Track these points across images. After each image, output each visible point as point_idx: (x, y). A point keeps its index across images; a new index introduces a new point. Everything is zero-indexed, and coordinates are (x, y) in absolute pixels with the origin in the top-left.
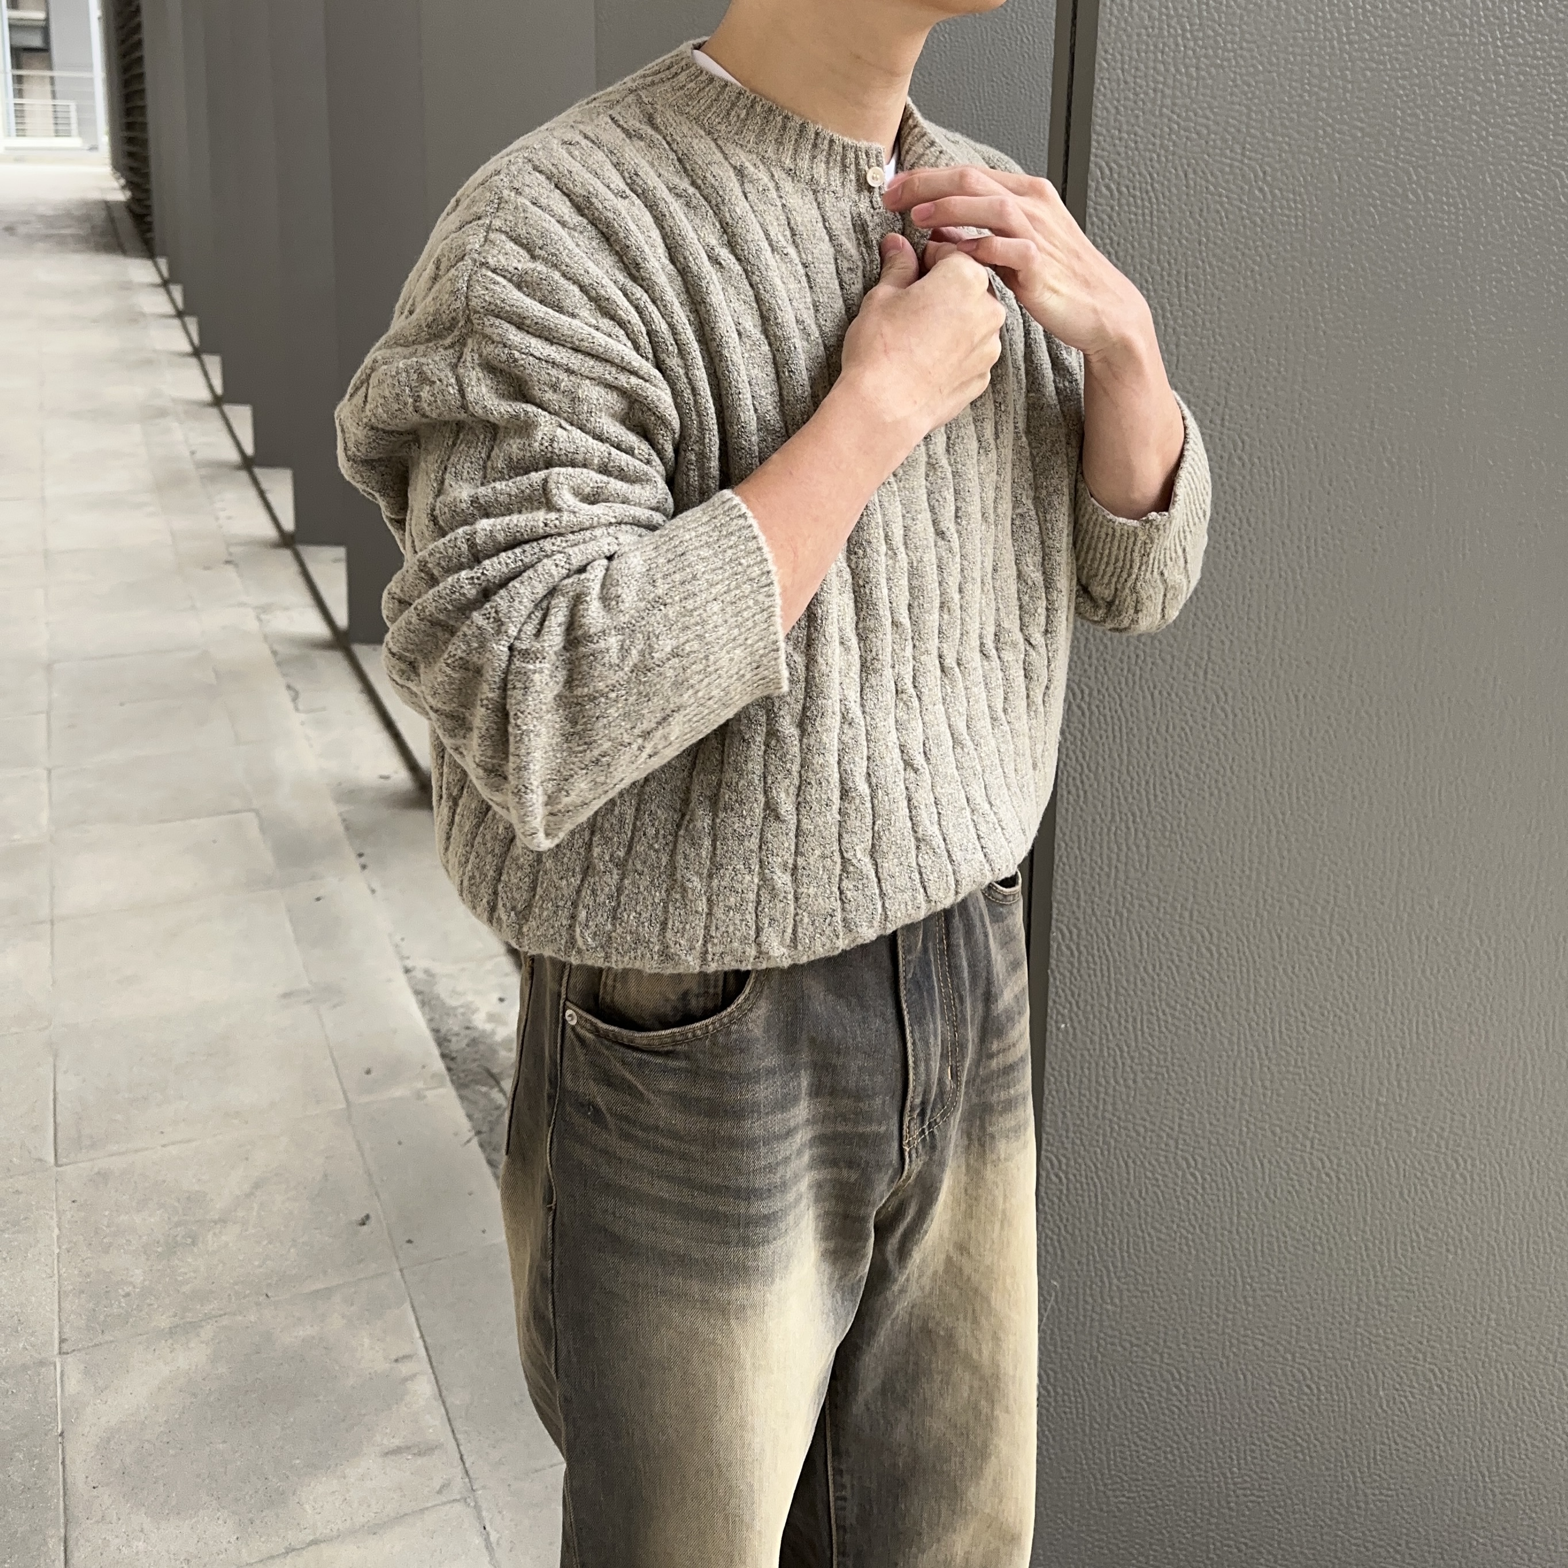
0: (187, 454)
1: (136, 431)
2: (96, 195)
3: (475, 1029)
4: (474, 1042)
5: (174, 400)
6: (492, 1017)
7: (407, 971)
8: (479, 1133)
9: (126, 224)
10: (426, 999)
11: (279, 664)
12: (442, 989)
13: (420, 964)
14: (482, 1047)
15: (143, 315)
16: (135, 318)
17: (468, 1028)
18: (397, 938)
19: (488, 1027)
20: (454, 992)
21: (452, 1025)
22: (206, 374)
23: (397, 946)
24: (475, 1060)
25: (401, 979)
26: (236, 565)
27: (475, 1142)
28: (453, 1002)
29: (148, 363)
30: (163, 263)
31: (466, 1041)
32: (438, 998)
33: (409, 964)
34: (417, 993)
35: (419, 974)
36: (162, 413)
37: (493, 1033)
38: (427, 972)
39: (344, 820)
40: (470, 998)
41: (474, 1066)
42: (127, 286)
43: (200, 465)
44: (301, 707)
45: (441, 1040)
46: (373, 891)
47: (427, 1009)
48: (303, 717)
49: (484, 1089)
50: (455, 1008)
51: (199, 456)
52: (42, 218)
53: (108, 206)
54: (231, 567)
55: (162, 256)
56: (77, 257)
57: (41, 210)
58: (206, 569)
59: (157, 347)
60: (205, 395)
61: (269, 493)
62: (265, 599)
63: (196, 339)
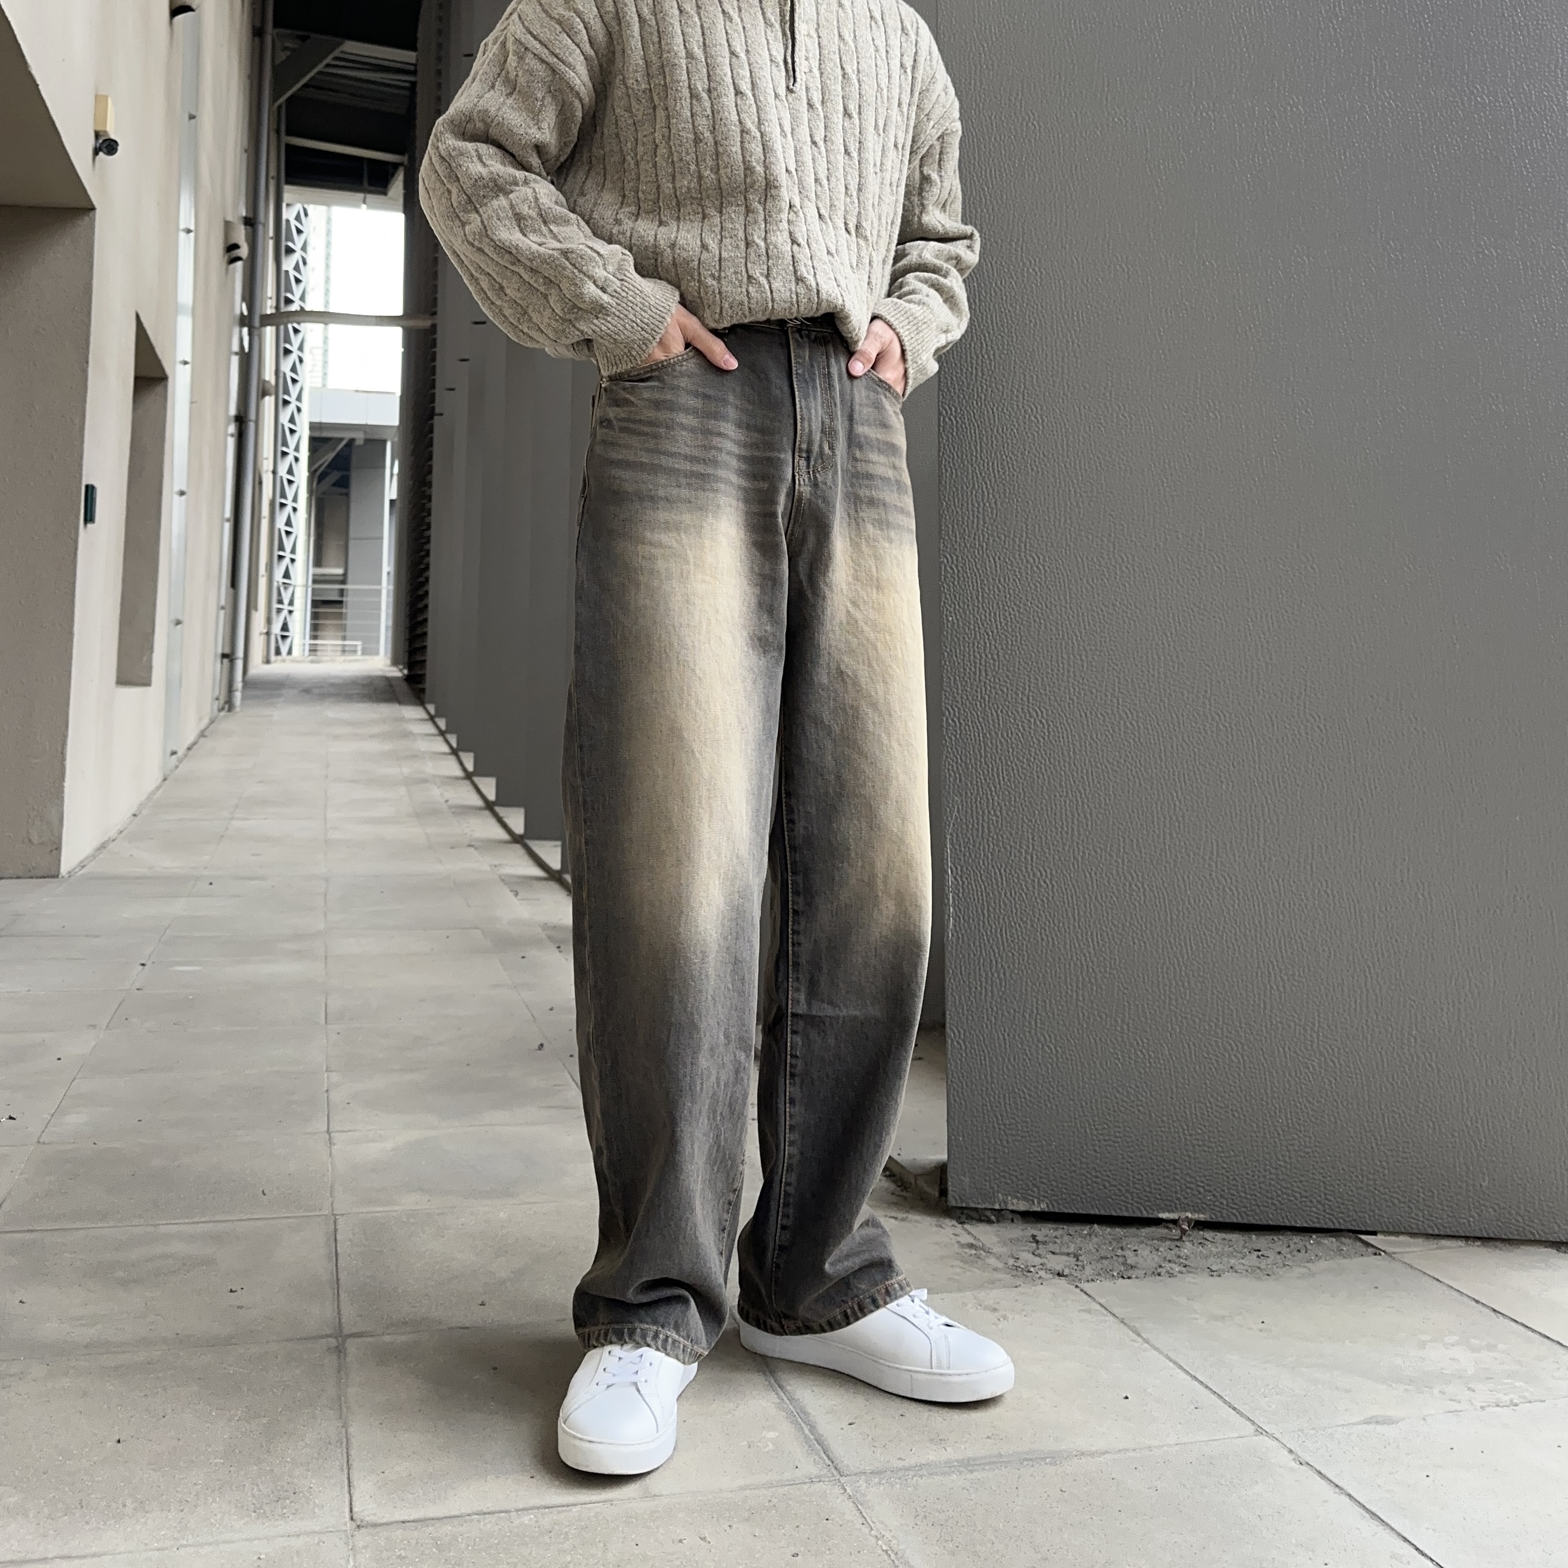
0: (442, 801)
1: (402, 790)
2: (380, 673)
5: (435, 776)
9: (405, 686)
15: (413, 734)
16: (407, 735)
22: (461, 764)
26: (476, 848)
29: (414, 756)
30: (431, 708)
36: (424, 781)
42: (402, 719)
43: (450, 807)
51: (449, 803)
52: (332, 685)
53: (388, 680)
54: (472, 850)
55: (430, 702)
56: (361, 705)
57: (332, 681)
58: (452, 848)
59: (423, 749)
60: (459, 773)
61: (505, 820)
62: (496, 862)
63: (455, 745)
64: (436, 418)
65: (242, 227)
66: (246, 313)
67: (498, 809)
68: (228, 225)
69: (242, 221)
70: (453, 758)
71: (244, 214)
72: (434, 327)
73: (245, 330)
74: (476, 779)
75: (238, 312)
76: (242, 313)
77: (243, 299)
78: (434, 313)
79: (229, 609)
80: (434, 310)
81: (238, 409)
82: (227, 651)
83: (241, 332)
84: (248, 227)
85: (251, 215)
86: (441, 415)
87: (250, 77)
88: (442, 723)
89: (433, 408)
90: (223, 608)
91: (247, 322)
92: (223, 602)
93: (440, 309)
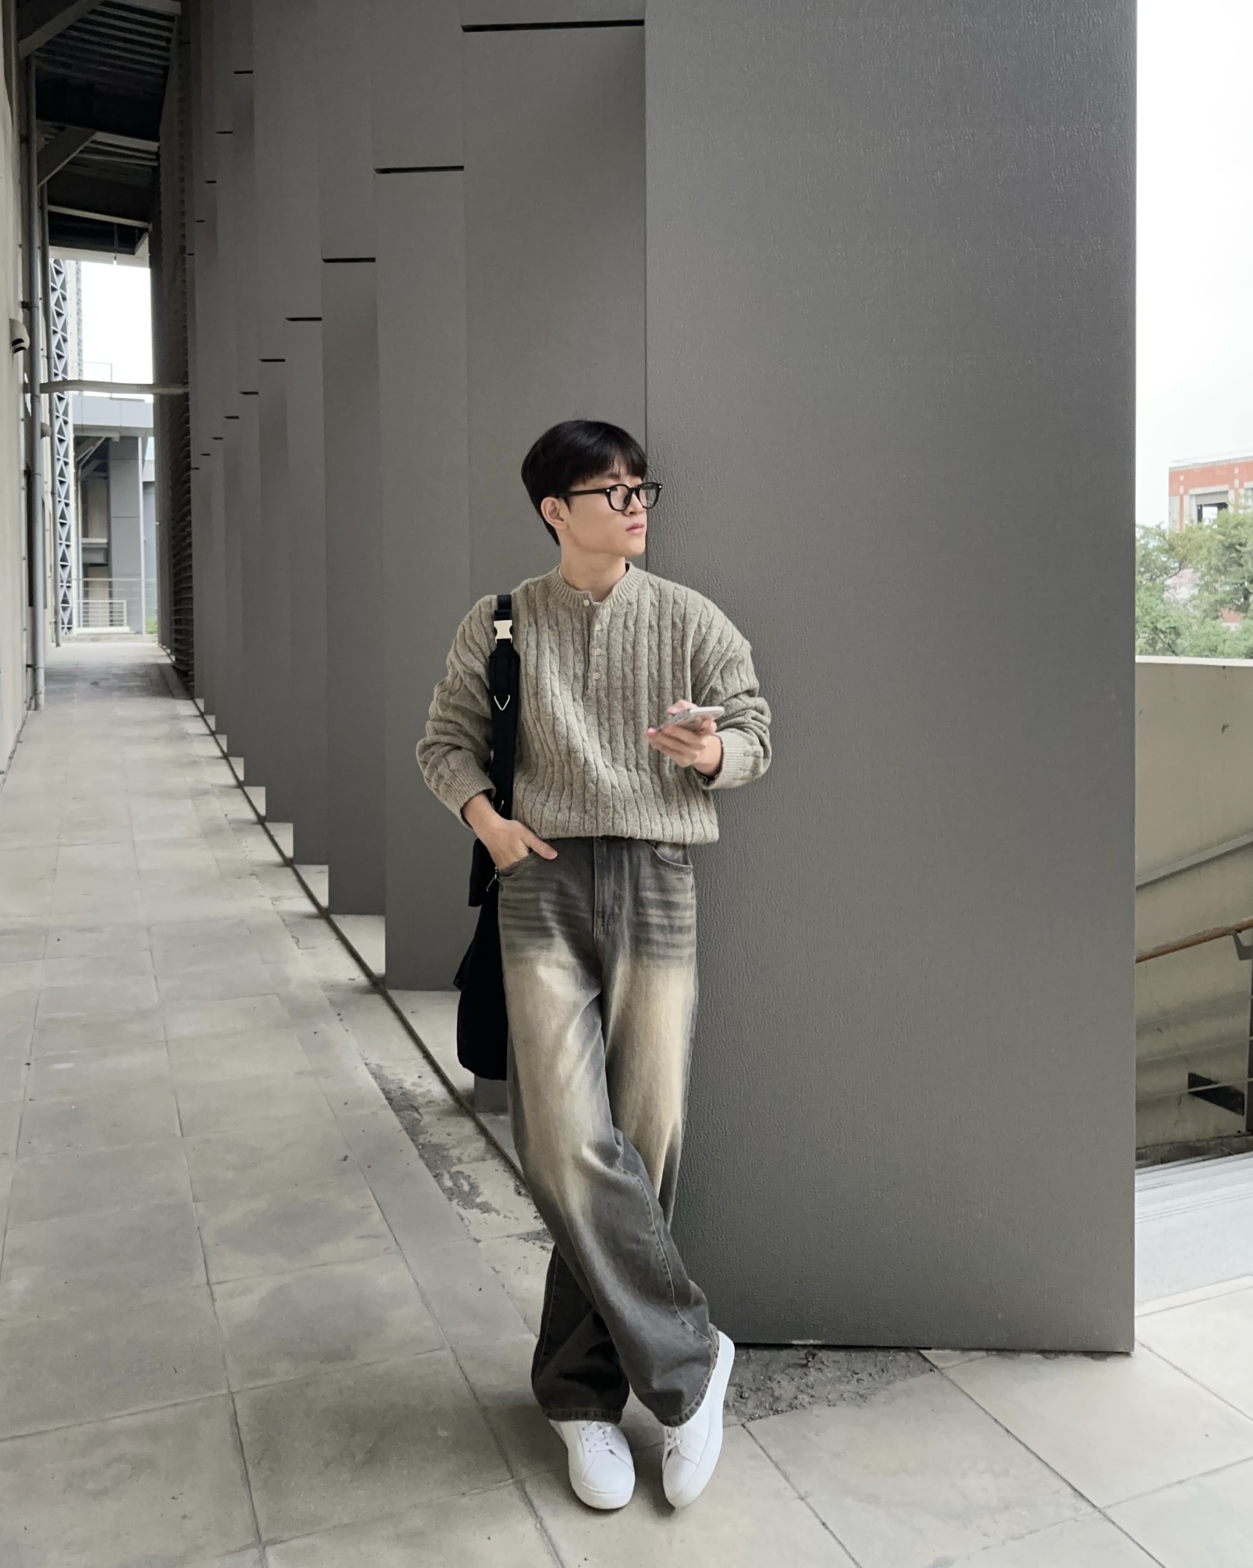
0: (222, 816)
1: (189, 802)
2: (151, 660)
3: (405, 1088)
4: (404, 1094)
5: (213, 785)
6: (413, 1084)
7: (366, 1064)
8: (406, 1129)
9: (173, 678)
10: (377, 1076)
11: (286, 926)
12: (387, 1073)
13: (374, 1061)
14: (408, 1096)
15: (189, 734)
16: (184, 737)
17: (401, 1088)
18: (361, 1051)
19: (412, 1088)
20: (393, 1074)
21: (392, 1086)
22: (232, 769)
23: (360, 1054)
24: (404, 1101)
25: (365, 1067)
26: (257, 877)
27: (404, 1132)
28: (391, 1078)
29: (194, 763)
30: (201, 703)
31: (399, 1094)
32: (384, 1075)
33: (368, 1061)
34: (373, 1074)
35: (373, 1066)
36: (205, 793)
37: (415, 1090)
38: (377, 1065)
39: (329, 999)
40: (401, 1076)
41: (404, 1103)
42: (177, 717)
43: (231, 822)
44: (300, 946)
45: (386, 1093)
46: (347, 1031)
47: (378, 1080)
48: (301, 951)
49: (409, 1112)
50: (393, 1081)
52: (115, 676)
53: (160, 667)
54: (254, 877)
55: (200, 697)
56: (141, 699)
57: (115, 671)
58: (239, 878)
59: (200, 754)
60: (233, 782)
61: (276, 839)
62: (276, 894)
63: (225, 750)
64: (192, 473)
65: (21, 310)
66: (27, 381)
67: (268, 825)
68: (12, 323)
69: (21, 305)
70: (224, 761)
71: (22, 300)
72: (186, 397)
73: (28, 396)
74: (246, 789)
75: (22, 382)
76: (25, 382)
77: (25, 371)
78: (186, 384)
79: (29, 628)
80: (185, 381)
81: (27, 466)
82: (30, 663)
83: (24, 397)
84: (26, 310)
85: (27, 300)
86: (197, 469)
87: (21, 182)
88: (212, 720)
89: (189, 463)
90: (25, 630)
91: (29, 389)
92: (25, 626)
93: (190, 380)
